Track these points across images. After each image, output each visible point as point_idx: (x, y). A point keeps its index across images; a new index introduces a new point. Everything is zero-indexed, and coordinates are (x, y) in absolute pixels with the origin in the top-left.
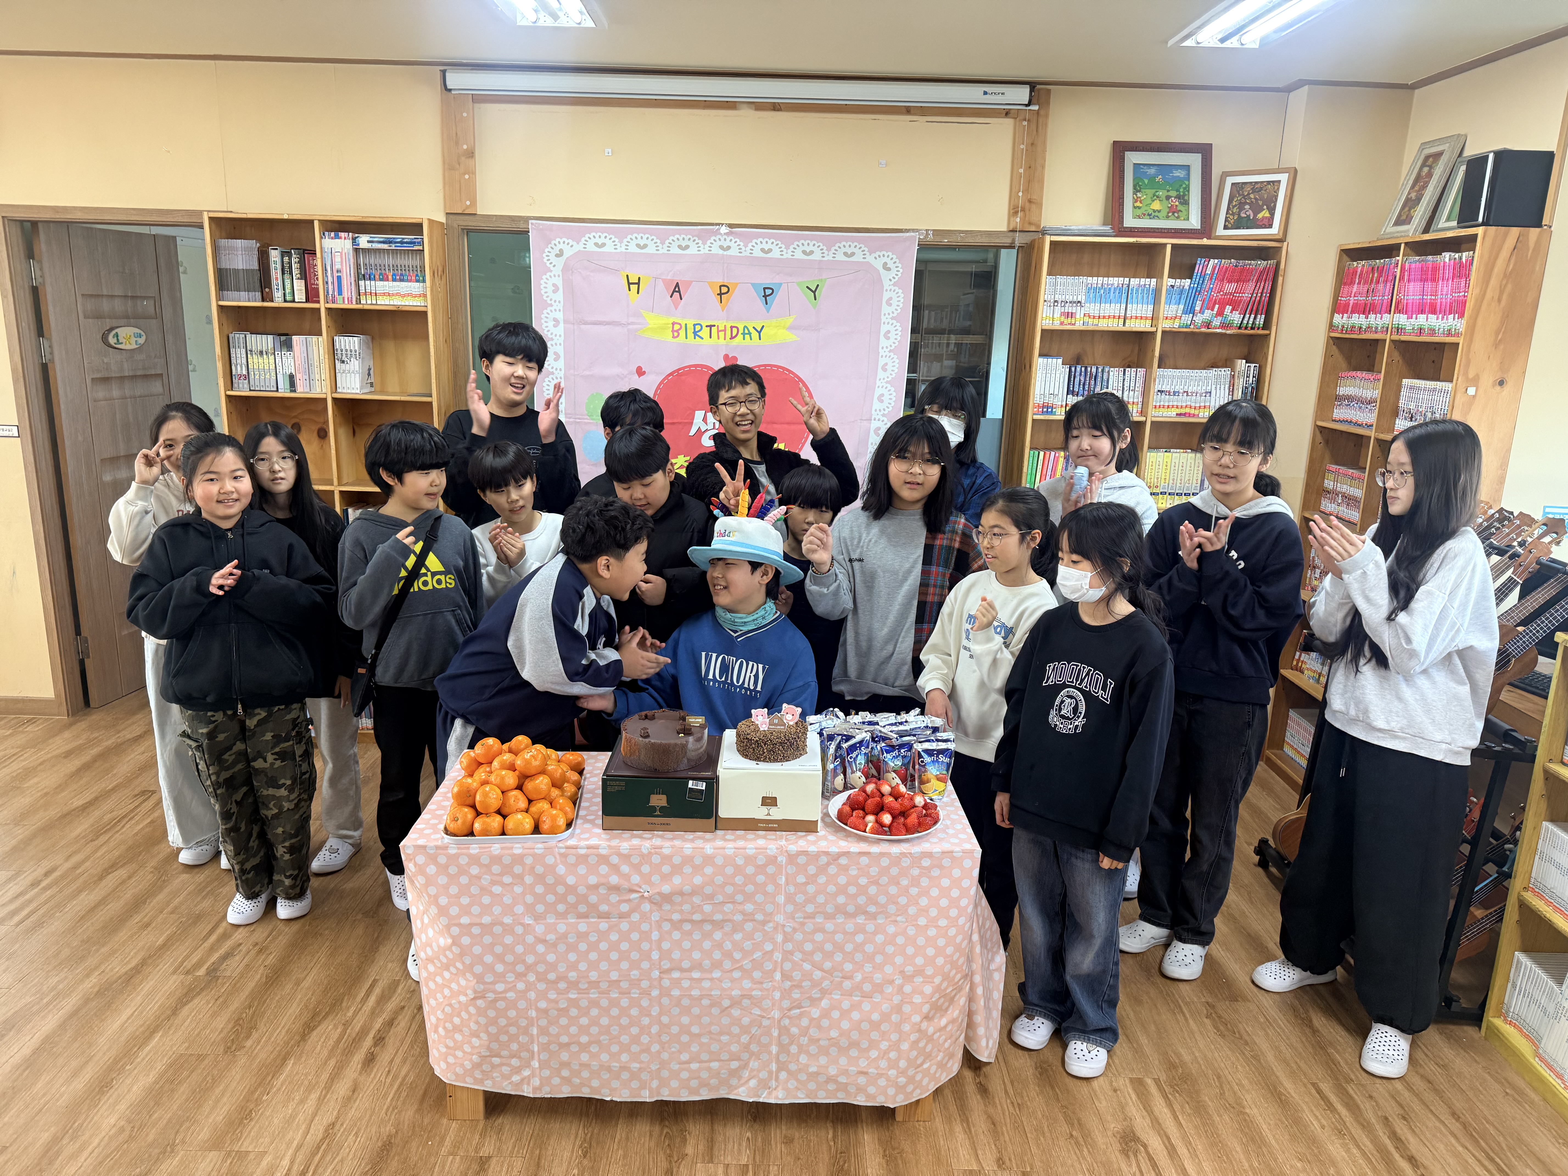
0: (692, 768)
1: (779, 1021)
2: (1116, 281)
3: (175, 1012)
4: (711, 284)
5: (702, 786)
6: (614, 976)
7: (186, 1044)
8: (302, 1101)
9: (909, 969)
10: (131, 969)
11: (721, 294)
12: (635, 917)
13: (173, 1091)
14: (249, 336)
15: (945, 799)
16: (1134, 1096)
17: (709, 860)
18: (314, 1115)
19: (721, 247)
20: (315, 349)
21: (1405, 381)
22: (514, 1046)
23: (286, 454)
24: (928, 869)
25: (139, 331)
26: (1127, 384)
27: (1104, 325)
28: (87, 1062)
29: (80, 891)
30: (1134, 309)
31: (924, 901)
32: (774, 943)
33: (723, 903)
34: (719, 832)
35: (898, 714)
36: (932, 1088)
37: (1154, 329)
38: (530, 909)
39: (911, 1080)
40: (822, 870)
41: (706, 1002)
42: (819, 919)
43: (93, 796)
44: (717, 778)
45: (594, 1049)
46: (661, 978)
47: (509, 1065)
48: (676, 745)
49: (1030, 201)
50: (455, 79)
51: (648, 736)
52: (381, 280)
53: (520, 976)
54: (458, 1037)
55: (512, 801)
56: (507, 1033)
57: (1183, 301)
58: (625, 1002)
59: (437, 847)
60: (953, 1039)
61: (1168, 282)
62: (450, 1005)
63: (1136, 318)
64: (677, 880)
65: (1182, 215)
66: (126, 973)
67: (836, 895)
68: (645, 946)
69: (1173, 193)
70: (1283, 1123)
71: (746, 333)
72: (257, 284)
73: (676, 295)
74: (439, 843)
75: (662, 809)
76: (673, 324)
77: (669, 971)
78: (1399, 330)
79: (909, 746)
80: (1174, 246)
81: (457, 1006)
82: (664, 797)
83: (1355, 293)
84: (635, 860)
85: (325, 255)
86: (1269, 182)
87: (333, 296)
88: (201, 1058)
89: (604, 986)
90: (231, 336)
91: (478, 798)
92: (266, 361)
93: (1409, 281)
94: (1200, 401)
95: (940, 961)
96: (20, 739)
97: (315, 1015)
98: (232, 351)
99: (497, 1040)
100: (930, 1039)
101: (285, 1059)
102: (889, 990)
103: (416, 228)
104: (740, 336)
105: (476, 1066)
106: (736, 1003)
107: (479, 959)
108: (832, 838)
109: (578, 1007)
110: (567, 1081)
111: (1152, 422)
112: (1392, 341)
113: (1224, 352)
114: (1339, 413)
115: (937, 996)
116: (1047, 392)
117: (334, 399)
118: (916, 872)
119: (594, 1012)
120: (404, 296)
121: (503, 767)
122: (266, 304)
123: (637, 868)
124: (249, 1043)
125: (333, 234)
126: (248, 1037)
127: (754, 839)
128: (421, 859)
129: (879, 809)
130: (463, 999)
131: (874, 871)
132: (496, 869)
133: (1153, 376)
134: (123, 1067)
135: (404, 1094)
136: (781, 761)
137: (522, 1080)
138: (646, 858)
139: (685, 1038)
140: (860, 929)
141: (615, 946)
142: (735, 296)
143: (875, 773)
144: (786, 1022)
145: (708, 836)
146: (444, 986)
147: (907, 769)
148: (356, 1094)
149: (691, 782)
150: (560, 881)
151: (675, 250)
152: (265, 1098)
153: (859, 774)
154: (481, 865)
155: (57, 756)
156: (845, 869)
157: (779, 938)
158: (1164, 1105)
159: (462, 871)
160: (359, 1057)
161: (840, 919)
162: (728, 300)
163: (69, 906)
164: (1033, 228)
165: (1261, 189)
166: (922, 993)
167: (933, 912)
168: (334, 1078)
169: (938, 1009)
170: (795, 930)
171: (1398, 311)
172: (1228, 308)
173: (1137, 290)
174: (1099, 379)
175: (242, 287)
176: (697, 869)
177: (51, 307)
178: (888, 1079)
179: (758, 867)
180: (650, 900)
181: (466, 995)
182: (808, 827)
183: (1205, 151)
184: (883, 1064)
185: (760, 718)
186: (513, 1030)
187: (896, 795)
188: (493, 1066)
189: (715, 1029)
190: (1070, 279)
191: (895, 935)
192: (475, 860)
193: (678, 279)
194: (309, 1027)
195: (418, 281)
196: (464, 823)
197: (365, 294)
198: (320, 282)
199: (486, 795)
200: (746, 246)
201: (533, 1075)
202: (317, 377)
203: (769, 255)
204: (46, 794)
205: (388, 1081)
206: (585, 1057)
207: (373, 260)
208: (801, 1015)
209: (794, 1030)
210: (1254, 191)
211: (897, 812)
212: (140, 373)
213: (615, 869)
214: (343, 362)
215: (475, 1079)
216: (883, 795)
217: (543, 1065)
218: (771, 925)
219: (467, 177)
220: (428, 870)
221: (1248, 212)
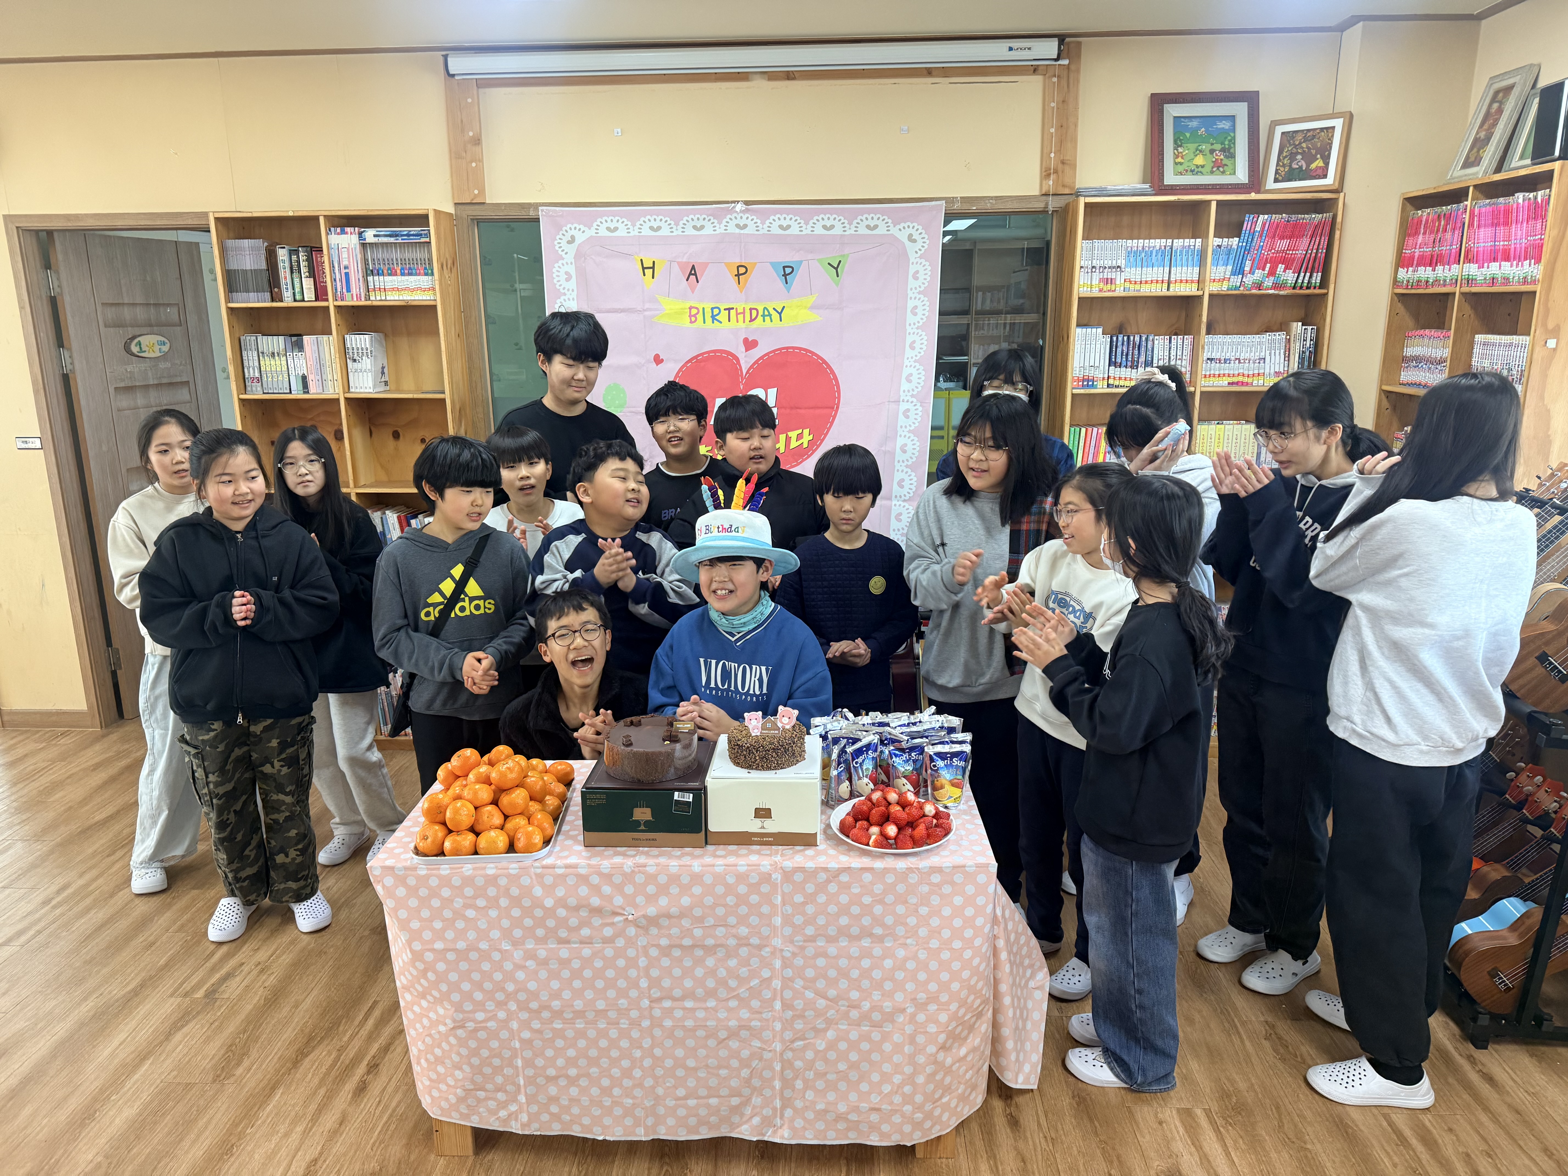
0: (680, 778)
1: (781, 1054)
2: (1157, 243)
3: (168, 1036)
4: (728, 265)
5: (689, 798)
6: (601, 1005)
7: (175, 1073)
8: (287, 1135)
9: (922, 996)
10: (129, 992)
11: (738, 275)
12: (620, 942)
13: (155, 1123)
14: (260, 338)
15: (962, 807)
16: (1181, 1130)
17: (697, 878)
18: (298, 1150)
19: (738, 226)
20: (327, 349)
21: (1479, 338)
22: (499, 1080)
23: (313, 457)
24: (939, 886)
25: (163, 339)
26: (1173, 353)
27: (1147, 290)
28: (72, 1092)
29: (87, 910)
30: (1178, 273)
31: (935, 922)
32: (773, 970)
33: (715, 926)
34: (710, 848)
35: (912, 713)
36: (954, 1123)
37: (1200, 293)
38: (507, 934)
39: (929, 1115)
40: (821, 888)
41: (701, 1033)
42: (821, 943)
43: (115, 809)
44: (705, 788)
45: (583, 1082)
46: (651, 1008)
47: (495, 1099)
48: (660, 753)
49: (1063, 163)
50: (458, 64)
51: (631, 744)
52: (389, 275)
53: (501, 1005)
54: (441, 1069)
55: (485, 818)
56: (490, 1065)
57: (1231, 262)
58: (613, 1033)
59: (406, 868)
60: (975, 1069)
61: (1214, 241)
62: (430, 1035)
63: (1181, 281)
64: (663, 901)
65: (1228, 170)
66: (124, 996)
67: (838, 915)
68: (633, 973)
69: (1218, 147)
70: (1350, 1161)
71: (767, 315)
72: (266, 286)
73: (693, 278)
74: (408, 863)
75: (647, 823)
76: (691, 308)
77: (659, 1000)
78: (1469, 281)
79: (920, 749)
80: (1219, 203)
81: (437, 1036)
82: (648, 811)
83: (1421, 244)
84: (617, 879)
85: (332, 252)
86: (1322, 129)
87: (342, 293)
88: (188, 1086)
89: (590, 1015)
90: (242, 338)
91: (448, 814)
92: (278, 362)
93: (1479, 227)
94: (1252, 368)
95: (955, 986)
96: (53, 752)
97: (310, 1039)
98: (244, 354)
99: (481, 1073)
100: (948, 1071)
101: (273, 1089)
102: (901, 1019)
103: (421, 220)
104: (760, 318)
105: (461, 1100)
106: (733, 1034)
107: (455, 987)
108: (832, 852)
109: (564, 1038)
110: (556, 1117)
111: (1202, 393)
112: (1462, 294)
113: (1279, 315)
114: (1406, 376)
115: (954, 1024)
116: (1087, 364)
117: (346, 399)
118: (925, 889)
119: (582, 1043)
120: (413, 290)
121: (478, 781)
122: (275, 304)
123: (619, 888)
124: (239, 1071)
125: (339, 230)
126: (238, 1064)
127: (747, 855)
128: (389, 881)
129: (886, 819)
130: (442, 1028)
131: (878, 888)
132: (469, 891)
133: (1201, 343)
134: (108, 1097)
135: (392, 1127)
136: (775, 769)
137: (510, 1115)
138: (628, 877)
139: (680, 1073)
140: (866, 953)
141: (599, 974)
142: (753, 277)
143: (886, 780)
144: (789, 1055)
145: (698, 851)
146: (422, 1016)
147: (919, 775)
148: (343, 1127)
149: (676, 794)
150: (538, 903)
151: (690, 231)
152: (248, 1131)
153: (866, 780)
154: (452, 887)
155: (84, 770)
156: (846, 887)
157: (778, 964)
158: (1214, 1139)
159: (434, 893)
160: (350, 1086)
161: (843, 943)
162: (746, 281)
163: (77, 925)
164: (1067, 191)
165: (1314, 137)
166: (936, 1022)
167: (946, 934)
168: (320, 1110)
169: (955, 1038)
170: (794, 955)
171: (1468, 260)
172: (1281, 267)
173: (1181, 252)
174: (1143, 349)
175: (251, 287)
176: (685, 889)
177: (69, 318)
178: (903, 1115)
179: (750, 885)
180: (635, 923)
181: (445, 1024)
182: (807, 840)
183: (1251, 99)
184: (897, 1099)
185: (754, 721)
186: (496, 1062)
187: (904, 804)
188: (479, 1101)
189: (712, 1062)
190: (1108, 243)
191: (906, 959)
192: (445, 881)
193: (693, 261)
194: (302, 1053)
195: (426, 274)
196: (433, 842)
197: (374, 290)
198: (328, 279)
199: (456, 811)
200: (763, 223)
201: (520, 1110)
202: (330, 377)
203: (787, 232)
204: (70, 808)
205: (378, 1112)
206: (574, 1091)
207: (380, 254)
208: (805, 1048)
209: (798, 1064)
210: (1306, 139)
211: (904, 823)
212: (165, 381)
213: (596, 890)
214: (355, 361)
215: (461, 1114)
216: (890, 804)
217: (531, 1099)
218: (768, 949)
219: (474, 165)
220: (397, 892)
221: (1300, 162)
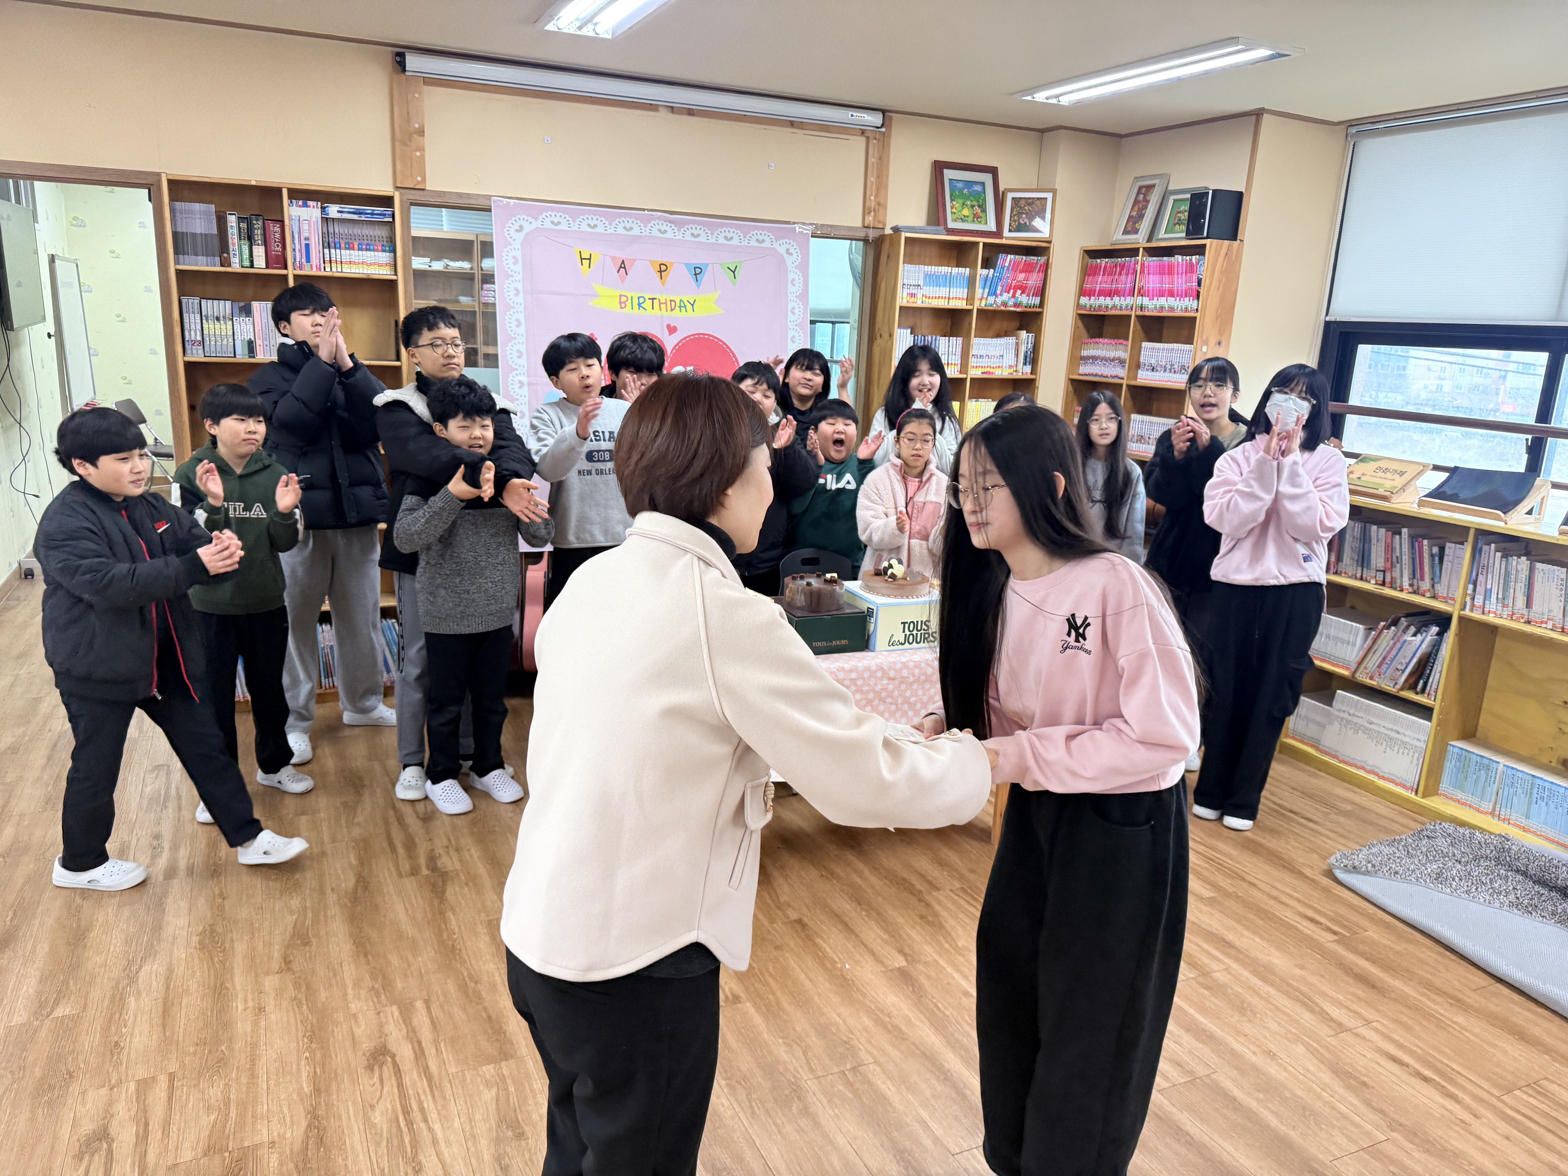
2: (943, 270)
4: (652, 263)
11: (660, 272)
14: (203, 301)
19: (659, 231)
21: (1144, 344)
26: (951, 348)
27: (935, 302)
30: (955, 292)
37: (970, 308)
49: (879, 204)
50: (420, 63)
52: (346, 249)
57: (990, 286)
61: (979, 271)
63: (957, 298)
65: (983, 220)
71: (682, 306)
72: (216, 249)
73: (623, 270)
76: (621, 296)
78: (1143, 308)
80: (984, 244)
83: (1101, 282)
85: (295, 223)
86: (1038, 199)
87: (301, 264)
90: (184, 298)
92: (223, 327)
93: (1148, 274)
94: (997, 362)
98: (186, 316)
103: (386, 201)
104: (677, 309)
111: (972, 379)
112: (1137, 316)
113: (1005, 325)
114: (1084, 369)
120: (370, 265)
122: (222, 269)
125: (301, 203)
133: (971, 343)
142: (672, 274)
151: (622, 231)
162: (666, 277)
164: (881, 226)
165: (1033, 203)
171: (1140, 294)
172: (1019, 292)
173: (957, 277)
175: (200, 251)
183: (994, 172)
190: (916, 267)
193: (624, 257)
195: (387, 251)
197: (330, 262)
198: (287, 249)
200: (679, 231)
203: (697, 240)
207: (341, 230)
210: (1029, 204)
219: (417, 153)
221: (1024, 219)
